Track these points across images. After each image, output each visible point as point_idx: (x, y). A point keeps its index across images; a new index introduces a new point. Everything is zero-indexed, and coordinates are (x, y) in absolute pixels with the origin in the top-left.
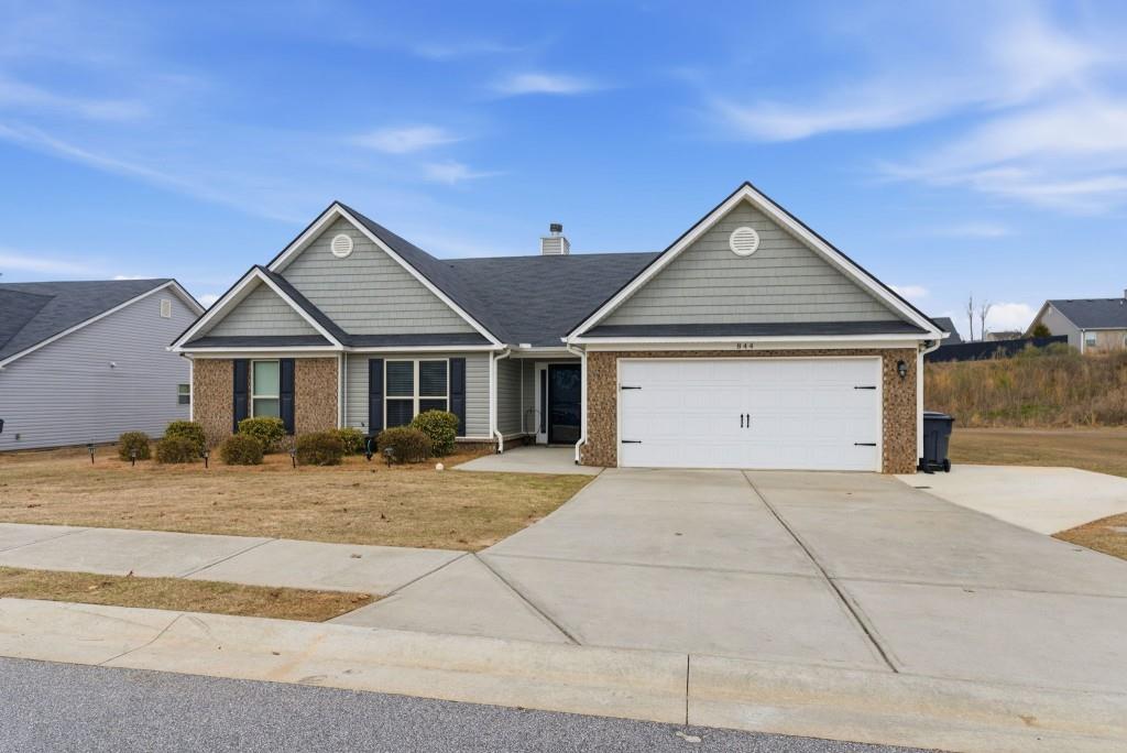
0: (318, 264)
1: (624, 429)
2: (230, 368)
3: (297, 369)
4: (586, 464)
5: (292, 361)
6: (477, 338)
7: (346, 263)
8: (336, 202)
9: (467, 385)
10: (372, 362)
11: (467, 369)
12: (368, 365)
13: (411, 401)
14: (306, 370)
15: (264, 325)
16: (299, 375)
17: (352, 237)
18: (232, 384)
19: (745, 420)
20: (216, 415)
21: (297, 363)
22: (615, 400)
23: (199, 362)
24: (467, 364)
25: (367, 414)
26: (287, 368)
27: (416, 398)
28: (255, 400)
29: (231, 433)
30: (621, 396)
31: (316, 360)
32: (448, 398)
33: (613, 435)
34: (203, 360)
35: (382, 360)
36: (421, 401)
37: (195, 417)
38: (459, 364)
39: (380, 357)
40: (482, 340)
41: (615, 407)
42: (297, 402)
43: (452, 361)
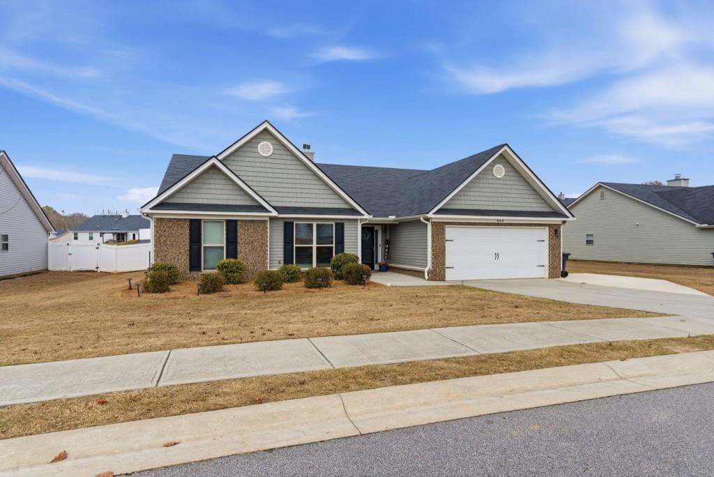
0: (248, 159)
1: (449, 260)
2: (187, 226)
3: (239, 227)
4: (432, 280)
5: (236, 222)
6: (353, 211)
7: (268, 160)
8: (266, 121)
9: (345, 238)
10: (286, 224)
11: (345, 229)
12: (283, 225)
13: (312, 248)
14: (246, 228)
15: (212, 196)
16: (240, 231)
17: (272, 144)
18: (188, 236)
19: (497, 256)
20: (174, 258)
21: (239, 223)
22: (445, 246)
23: (159, 220)
24: (345, 226)
25: (282, 256)
26: (232, 227)
27: (315, 246)
28: (204, 247)
29: (188, 271)
30: (447, 244)
31: (253, 221)
32: (334, 245)
33: (444, 264)
34: (163, 219)
35: (292, 223)
36: (317, 247)
37: (155, 260)
38: (340, 227)
39: (290, 221)
40: (356, 212)
41: (444, 250)
42: (239, 249)
43: (336, 224)
